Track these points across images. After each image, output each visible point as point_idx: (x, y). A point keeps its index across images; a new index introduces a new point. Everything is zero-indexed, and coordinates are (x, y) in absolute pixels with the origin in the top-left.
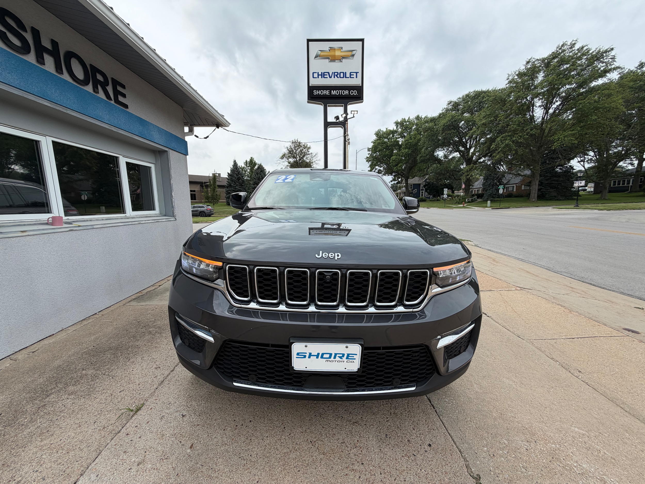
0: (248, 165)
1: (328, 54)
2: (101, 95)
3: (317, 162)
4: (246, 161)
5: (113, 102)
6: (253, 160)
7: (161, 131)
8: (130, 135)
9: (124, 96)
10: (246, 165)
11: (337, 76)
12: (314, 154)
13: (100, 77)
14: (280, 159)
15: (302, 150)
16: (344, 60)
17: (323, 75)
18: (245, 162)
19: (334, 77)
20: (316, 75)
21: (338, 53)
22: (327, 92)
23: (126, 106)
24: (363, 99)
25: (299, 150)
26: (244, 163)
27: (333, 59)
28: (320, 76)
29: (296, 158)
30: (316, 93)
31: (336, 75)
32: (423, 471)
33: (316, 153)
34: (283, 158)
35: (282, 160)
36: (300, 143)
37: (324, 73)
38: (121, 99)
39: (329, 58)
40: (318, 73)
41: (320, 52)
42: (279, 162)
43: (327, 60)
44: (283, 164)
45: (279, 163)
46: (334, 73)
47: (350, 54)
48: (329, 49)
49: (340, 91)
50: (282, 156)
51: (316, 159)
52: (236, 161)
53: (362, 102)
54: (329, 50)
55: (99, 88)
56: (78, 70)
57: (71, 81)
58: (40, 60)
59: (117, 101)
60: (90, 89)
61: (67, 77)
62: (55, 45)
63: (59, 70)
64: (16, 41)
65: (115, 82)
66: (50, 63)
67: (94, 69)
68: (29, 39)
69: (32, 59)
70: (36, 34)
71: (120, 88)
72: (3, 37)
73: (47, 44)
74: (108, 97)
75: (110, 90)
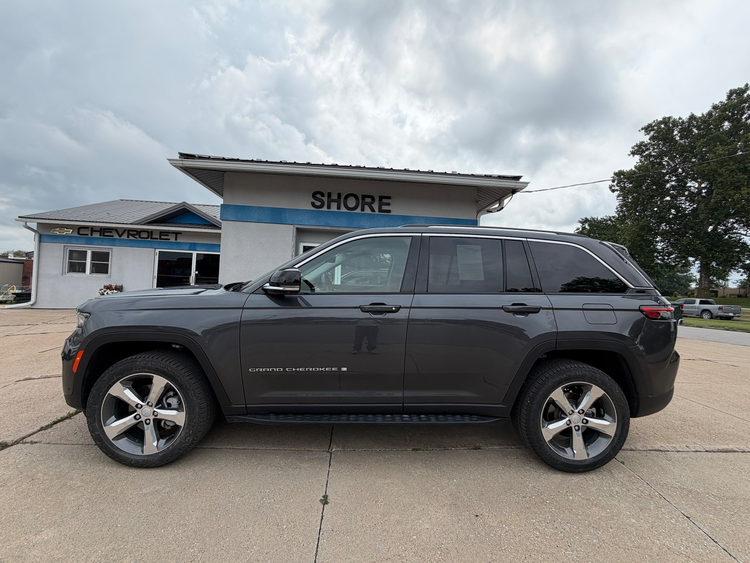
2: (367, 210)
5: (377, 212)
9: (389, 204)
13: (368, 200)
23: (389, 211)
38: (384, 208)
55: (367, 208)
56: (352, 202)
57: (346, 210)
58: (329, 207)
59: (380, 210)
60: (358, 210)
61: (343, 209)
62: (339, 195)
63: (339, 208)
64: (318, 203)
65: (381, 198)
66: (334, 206)
67: (364, 197)
68: (325, 199)
69: (325, 209)
70: (329, 195)
71: (384, 201)
72: (313, 204)
73: (334, 197)
74: (373, 210)
75: (376, 206)
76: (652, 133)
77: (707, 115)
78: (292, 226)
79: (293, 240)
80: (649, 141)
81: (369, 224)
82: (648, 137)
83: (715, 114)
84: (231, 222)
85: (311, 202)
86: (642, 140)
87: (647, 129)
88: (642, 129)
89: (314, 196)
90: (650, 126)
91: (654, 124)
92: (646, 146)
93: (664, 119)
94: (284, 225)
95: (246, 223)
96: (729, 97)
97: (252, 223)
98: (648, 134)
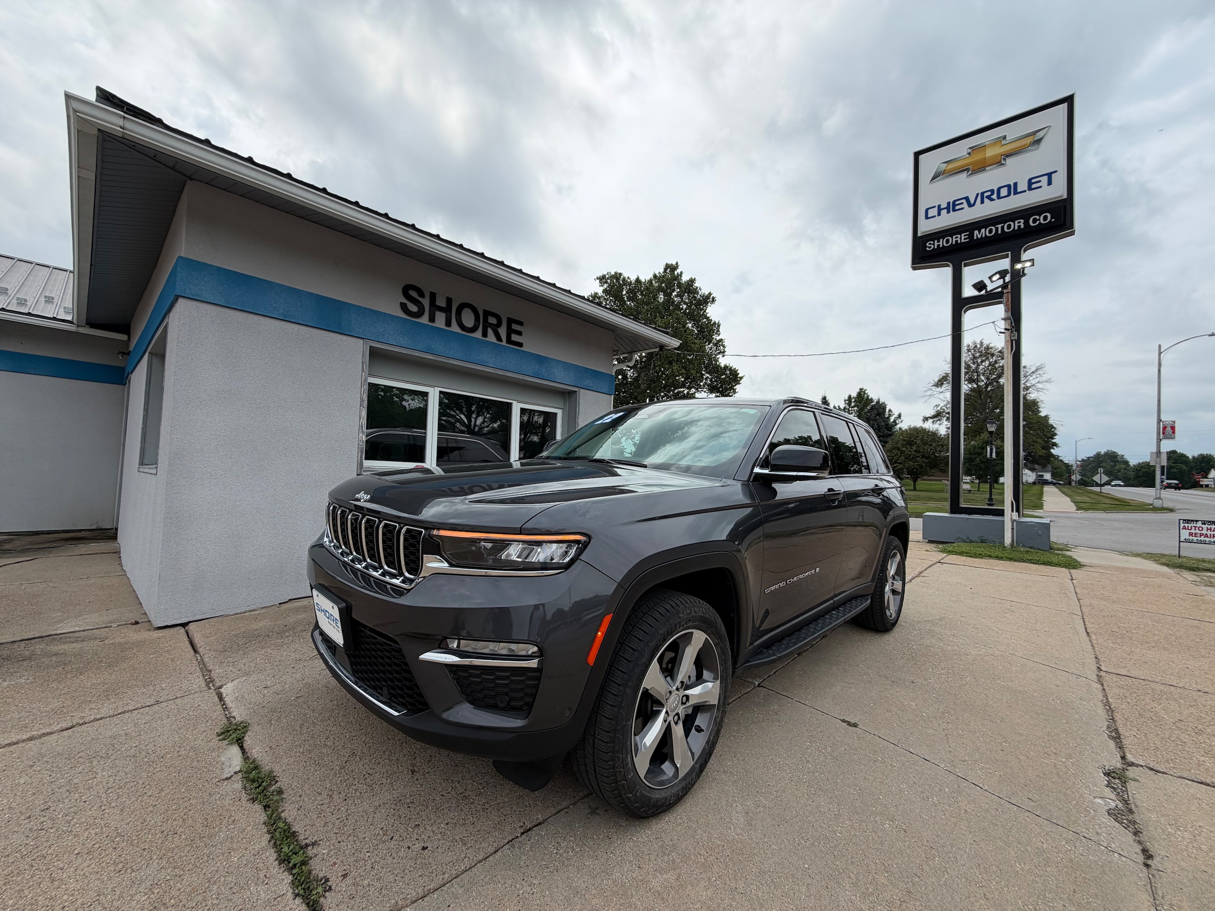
0: (853, 404)
1: (968, 162)
2: (491, 337)
3: (1040, 386)
4: (850, 397)
5: (504, 343)
6: (864, 392)
7: (566, 366)
8: (521, 377)
9: (519, 333)
10: (849, 404)
11: (989, 197)
12: (1034, 369)
13: (492, 320)
14: (933, 388)
15: (996, 362)
16: (1009, 161)
17: (952, 207)
18: (847, 398)
19: (982, 202)
20: (933, 212)
21: (990, 153)
22: (962, 238)
23: (520, 345)
24: (1071, 226)
25: (987, 363)
26: (845, 401)
27: (976, 168)
28: (944, 212)
29: (976, 381)
30: (931, 246)
31: (986, 196)
32: (368, 854)
33: (1038, 364)
34: (942, 384)
35: (939, 389)
36: (988, 348)
37: (954, 201)
38: (515, 338)
39: (968, 170)
40: (939, 206)
41: (945, 165)
42: (929, 393)
43: (965, 174)
44: (941, 396)
45: (930, 395)
46: (983, 194)
47: (1030, 140)
48: (969, 151)
49: (1000, 226)
50: (939, 381)
51: (1037, 380)
52: (827, 399)
53: (1073, 233)
54: (969, 154)
55: (490, 331)
56: (468, 319)
57: (458, 330)
58: (432, 319)
59: (509, 341)
60: (478, 334)
61: (455, 328)
62: (449, 301)
63: (448, 323)
64: (413, 308)
65: (510, 321)
66: (440, 318)
67: (487, 313)
68: (426, 302)
69: (424, 320)
70: (433, 296)
71: (515, 327)
72: (404, 307)
73: (441, 302)
74: (499, 338)
75: (503, 331)
76: (606, 286)
77: (648, 281)
78: (361, 341)
79: (363, 371)
80: (602, 294)
81: (494, 359)
82: (602, 289)
83: (655, 284)
84: (209, 307)
85: (401, 303)
86: (596, 291)
87: (602, 279)
88: (597, 278)
89: (406, 290)
90: (604, 277)
91: (607, 276)
92: (599, 298)
93: (616, 273)
94: (345, 338)
95: (251, 316)
96: (665, 270)
97: (267, 319)
98: (602, 286)
